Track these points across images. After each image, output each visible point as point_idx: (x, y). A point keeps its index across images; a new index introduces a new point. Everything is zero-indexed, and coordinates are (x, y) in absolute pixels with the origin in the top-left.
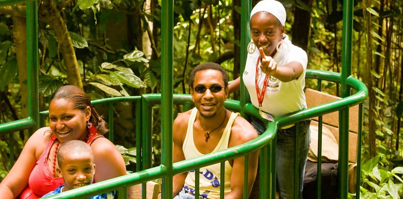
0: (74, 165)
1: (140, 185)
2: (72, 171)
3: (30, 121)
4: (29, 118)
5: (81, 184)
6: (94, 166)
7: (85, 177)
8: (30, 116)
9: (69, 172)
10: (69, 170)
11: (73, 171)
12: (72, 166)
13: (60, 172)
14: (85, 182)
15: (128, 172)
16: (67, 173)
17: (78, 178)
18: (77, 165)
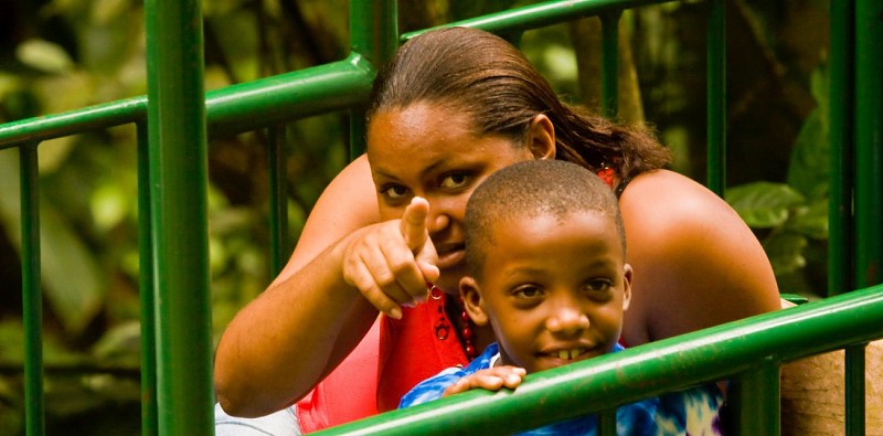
0: (537, 265)
1: (839, 357)
2: (526, 291)
3: (357, 73)
4: (355, 59)
5: (569, 350)
6: (628, 275)
7: (584, 320)
8: (357, 51)
9: (512, 298)
10: (513, 290)
11: (534, 290)
12: (530, 272)
13: (475, 299)
14: (585, 341)
15: (785, 303)
16: (505, 303)
17: (553, 324)
18: (551, 266)
